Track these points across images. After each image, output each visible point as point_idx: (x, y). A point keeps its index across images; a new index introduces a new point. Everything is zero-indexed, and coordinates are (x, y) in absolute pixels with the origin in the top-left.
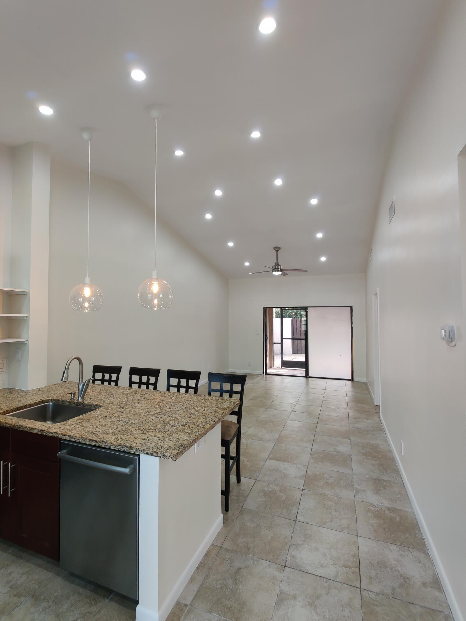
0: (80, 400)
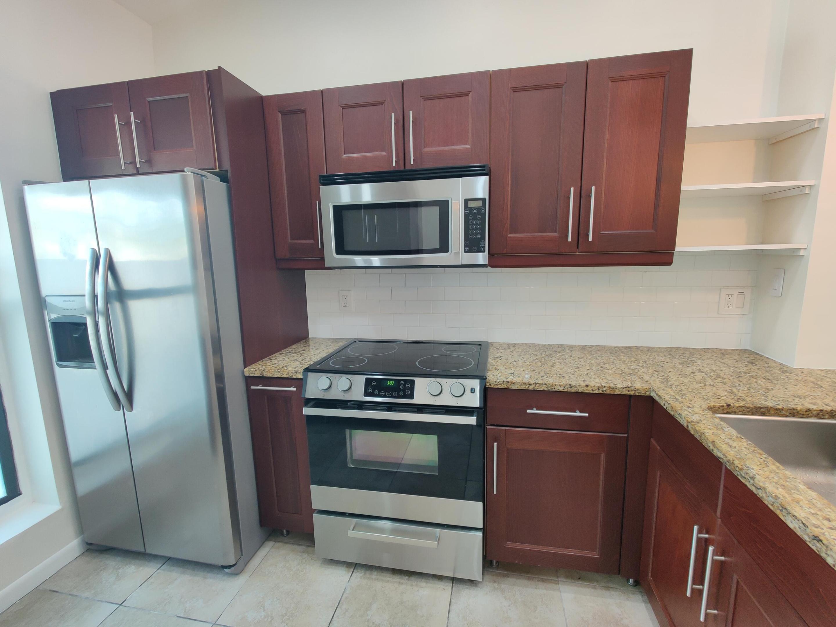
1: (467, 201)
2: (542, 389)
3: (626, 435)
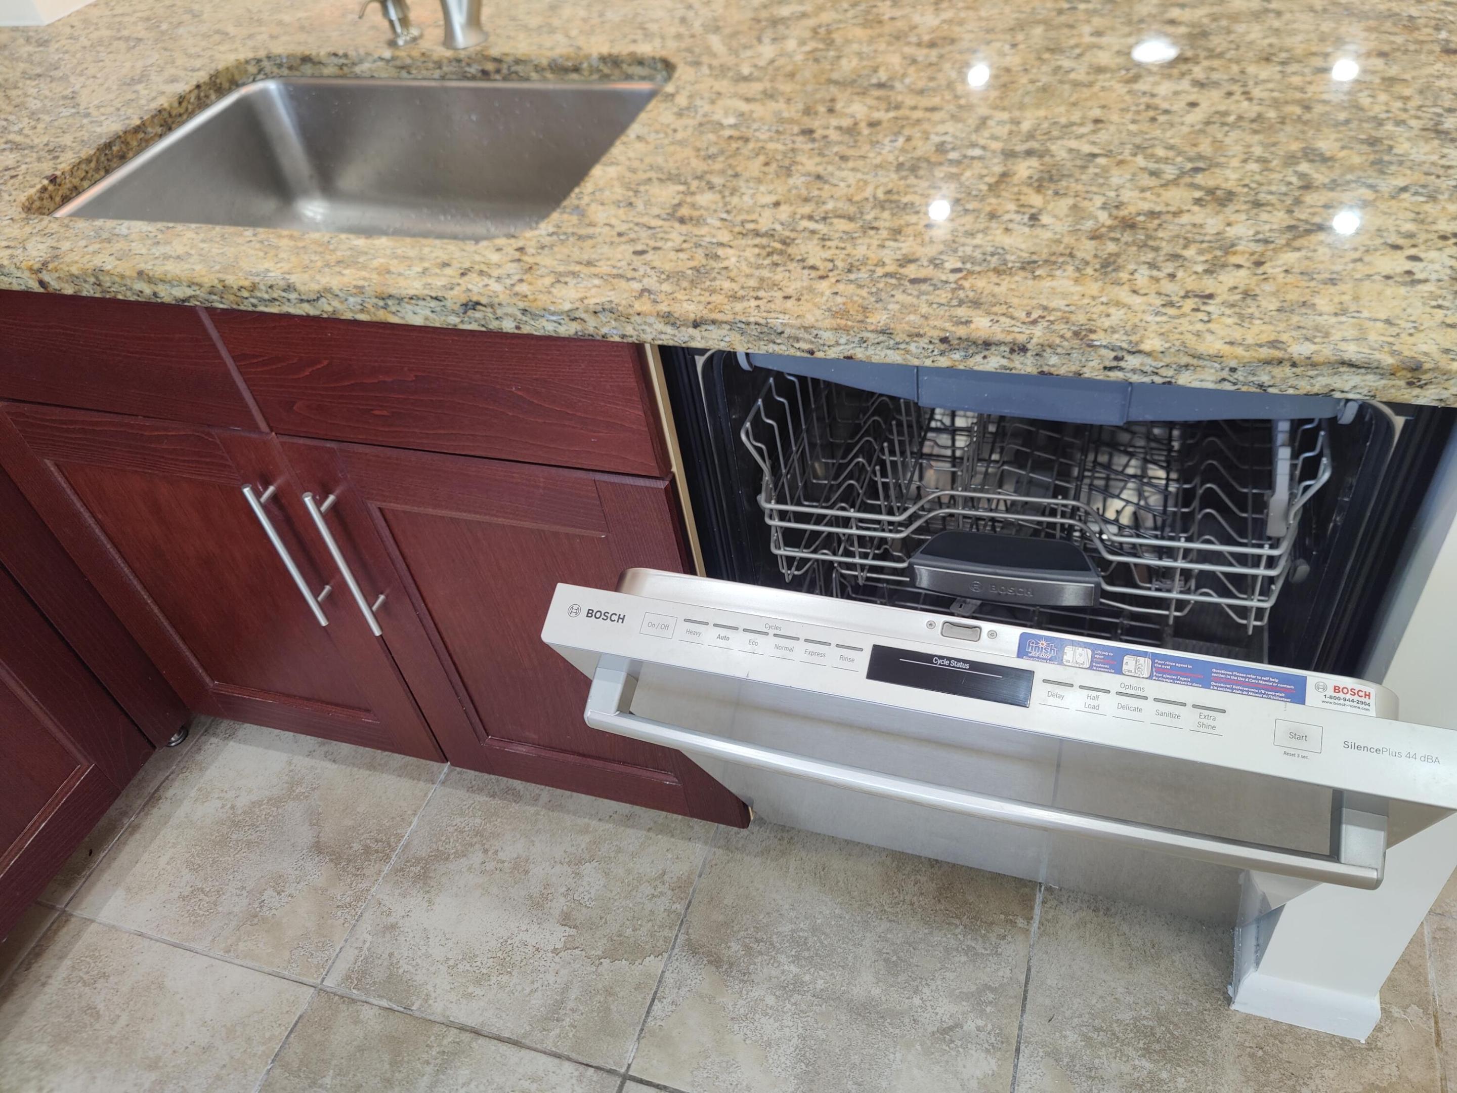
0: (466, 39)
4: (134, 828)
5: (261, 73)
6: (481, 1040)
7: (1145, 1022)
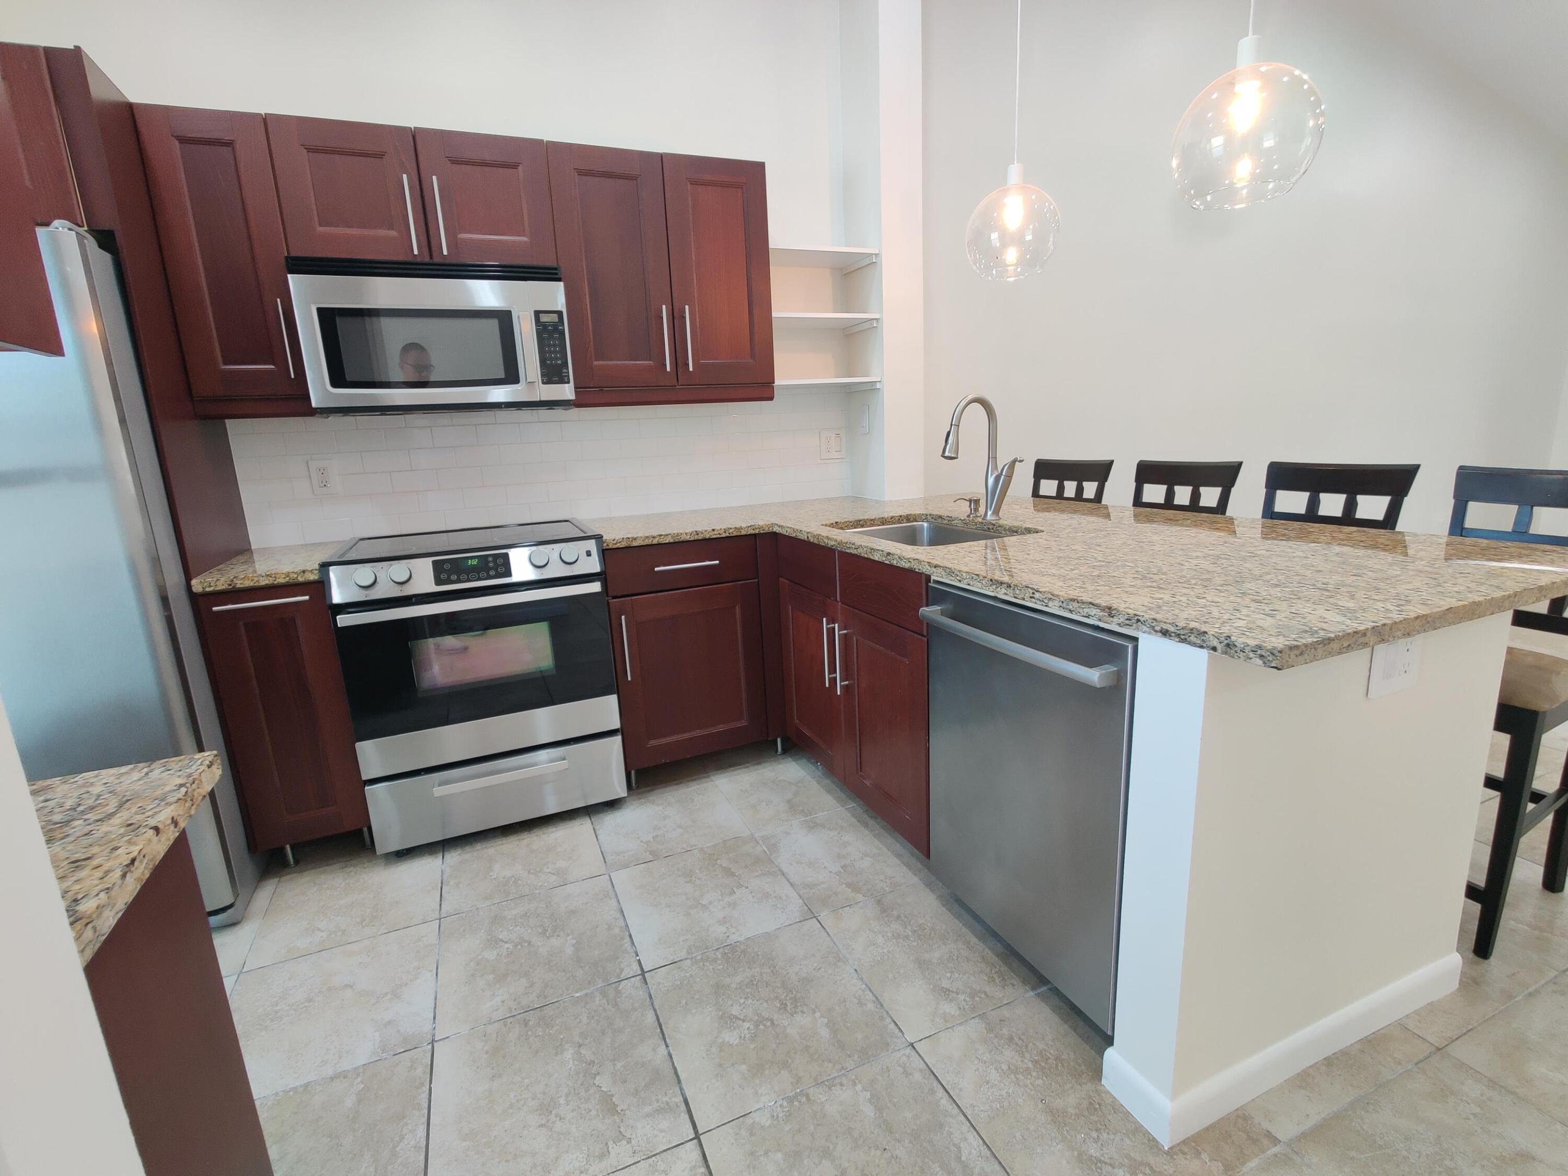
0: (990, 516)
1: (537, 314)
2: (667, 541)
3: (756, 580)
4: (747, 767)
5: (926, 520)
6: (783, 877)
7: (1048, 1054)
